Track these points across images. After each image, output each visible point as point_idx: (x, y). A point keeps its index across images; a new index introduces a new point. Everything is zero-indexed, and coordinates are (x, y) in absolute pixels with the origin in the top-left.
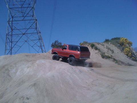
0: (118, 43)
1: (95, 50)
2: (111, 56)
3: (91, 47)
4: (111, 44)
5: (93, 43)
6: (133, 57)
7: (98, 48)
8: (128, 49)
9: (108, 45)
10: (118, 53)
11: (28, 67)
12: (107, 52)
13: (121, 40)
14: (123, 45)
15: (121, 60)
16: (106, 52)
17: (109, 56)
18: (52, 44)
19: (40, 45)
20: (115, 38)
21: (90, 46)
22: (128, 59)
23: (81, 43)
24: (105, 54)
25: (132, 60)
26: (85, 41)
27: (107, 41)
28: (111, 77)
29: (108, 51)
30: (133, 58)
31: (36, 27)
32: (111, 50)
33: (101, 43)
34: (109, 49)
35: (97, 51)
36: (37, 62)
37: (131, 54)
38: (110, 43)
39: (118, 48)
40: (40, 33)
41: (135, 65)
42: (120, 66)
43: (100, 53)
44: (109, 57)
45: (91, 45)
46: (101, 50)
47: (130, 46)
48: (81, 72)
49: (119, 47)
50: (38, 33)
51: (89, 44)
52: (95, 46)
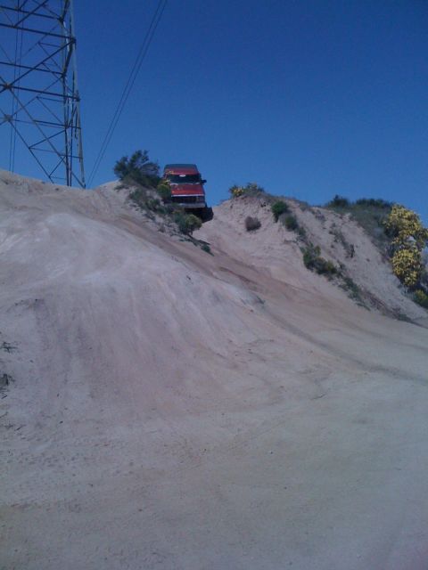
0: (381, 225)
1: (284, 228)
2: (342, 266)
3: (272, 214)
4: (351, 218)
5: (282, 197)
6: (423, 289)
7: (300, 225)
8: (410, 255)
9: (338, 222)
10: (368, 260)
11: (11, 231)
12: (328, 247)
13: (394, 215)
14: (397, 235)
15: (373, 292)
16: (324, 248)
17: (332, 265)
18: (119, 159)
19: (65, 152)
20: (372, 203)
21: (268, 207)
22: (398, 292)
23: (236, 187)
24: (319, 253)
25: (415, 301)
26: (253, 183)
27: (339, 204)
28: (323, 345)
29: (332, 247)
30: (419, 292)
31: (66, 71)
32: (344, 244)
33: (316, 209)
34: (339, 237)
35: (292, 236)
36: (53, 219)
37: (418, 276)
38: (348, 215)
39: (373, 242)
40: (78, 100)
41: (418, 322)
42: (362, 310)
43: (301, 244)
44: (333, 271)
45: (276, 206)
46: (308, 234)
47: (419, 246)
49: (378, 240)
50: (66, 97)
51: (269, 199)
52: (289, 212)
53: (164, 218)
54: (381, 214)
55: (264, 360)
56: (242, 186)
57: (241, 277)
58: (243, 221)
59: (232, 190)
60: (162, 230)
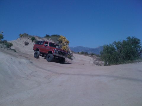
0: (58, 41)
3: (31, 40)
4: (51, 40)
5: (33, 36)
6: (69, 54)
8: (65, 47)
13: (60, 38)
14: (62, 43)
20: (55, 35)
21: (30, 39)
23: (21, 34)
26: (25, 33)
27: (47, 36)
28: (49, 71)
33: (42, 38)
38: (50, 39)
45: (32, 38)
47: (67, 45)
48: (20, 63)
51: (30, 36)
52: (36, 39)
53: (2, 44)
54: (57, 38)
55: (35, 76)
56: (22, 34)
57: (26, 57)
58: (24, 43)
59: (20, 35)
60: (2, 47)
